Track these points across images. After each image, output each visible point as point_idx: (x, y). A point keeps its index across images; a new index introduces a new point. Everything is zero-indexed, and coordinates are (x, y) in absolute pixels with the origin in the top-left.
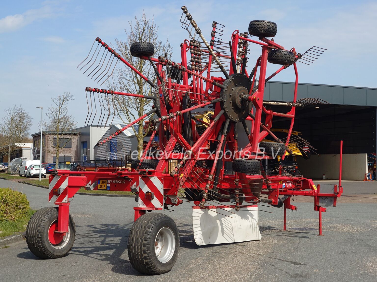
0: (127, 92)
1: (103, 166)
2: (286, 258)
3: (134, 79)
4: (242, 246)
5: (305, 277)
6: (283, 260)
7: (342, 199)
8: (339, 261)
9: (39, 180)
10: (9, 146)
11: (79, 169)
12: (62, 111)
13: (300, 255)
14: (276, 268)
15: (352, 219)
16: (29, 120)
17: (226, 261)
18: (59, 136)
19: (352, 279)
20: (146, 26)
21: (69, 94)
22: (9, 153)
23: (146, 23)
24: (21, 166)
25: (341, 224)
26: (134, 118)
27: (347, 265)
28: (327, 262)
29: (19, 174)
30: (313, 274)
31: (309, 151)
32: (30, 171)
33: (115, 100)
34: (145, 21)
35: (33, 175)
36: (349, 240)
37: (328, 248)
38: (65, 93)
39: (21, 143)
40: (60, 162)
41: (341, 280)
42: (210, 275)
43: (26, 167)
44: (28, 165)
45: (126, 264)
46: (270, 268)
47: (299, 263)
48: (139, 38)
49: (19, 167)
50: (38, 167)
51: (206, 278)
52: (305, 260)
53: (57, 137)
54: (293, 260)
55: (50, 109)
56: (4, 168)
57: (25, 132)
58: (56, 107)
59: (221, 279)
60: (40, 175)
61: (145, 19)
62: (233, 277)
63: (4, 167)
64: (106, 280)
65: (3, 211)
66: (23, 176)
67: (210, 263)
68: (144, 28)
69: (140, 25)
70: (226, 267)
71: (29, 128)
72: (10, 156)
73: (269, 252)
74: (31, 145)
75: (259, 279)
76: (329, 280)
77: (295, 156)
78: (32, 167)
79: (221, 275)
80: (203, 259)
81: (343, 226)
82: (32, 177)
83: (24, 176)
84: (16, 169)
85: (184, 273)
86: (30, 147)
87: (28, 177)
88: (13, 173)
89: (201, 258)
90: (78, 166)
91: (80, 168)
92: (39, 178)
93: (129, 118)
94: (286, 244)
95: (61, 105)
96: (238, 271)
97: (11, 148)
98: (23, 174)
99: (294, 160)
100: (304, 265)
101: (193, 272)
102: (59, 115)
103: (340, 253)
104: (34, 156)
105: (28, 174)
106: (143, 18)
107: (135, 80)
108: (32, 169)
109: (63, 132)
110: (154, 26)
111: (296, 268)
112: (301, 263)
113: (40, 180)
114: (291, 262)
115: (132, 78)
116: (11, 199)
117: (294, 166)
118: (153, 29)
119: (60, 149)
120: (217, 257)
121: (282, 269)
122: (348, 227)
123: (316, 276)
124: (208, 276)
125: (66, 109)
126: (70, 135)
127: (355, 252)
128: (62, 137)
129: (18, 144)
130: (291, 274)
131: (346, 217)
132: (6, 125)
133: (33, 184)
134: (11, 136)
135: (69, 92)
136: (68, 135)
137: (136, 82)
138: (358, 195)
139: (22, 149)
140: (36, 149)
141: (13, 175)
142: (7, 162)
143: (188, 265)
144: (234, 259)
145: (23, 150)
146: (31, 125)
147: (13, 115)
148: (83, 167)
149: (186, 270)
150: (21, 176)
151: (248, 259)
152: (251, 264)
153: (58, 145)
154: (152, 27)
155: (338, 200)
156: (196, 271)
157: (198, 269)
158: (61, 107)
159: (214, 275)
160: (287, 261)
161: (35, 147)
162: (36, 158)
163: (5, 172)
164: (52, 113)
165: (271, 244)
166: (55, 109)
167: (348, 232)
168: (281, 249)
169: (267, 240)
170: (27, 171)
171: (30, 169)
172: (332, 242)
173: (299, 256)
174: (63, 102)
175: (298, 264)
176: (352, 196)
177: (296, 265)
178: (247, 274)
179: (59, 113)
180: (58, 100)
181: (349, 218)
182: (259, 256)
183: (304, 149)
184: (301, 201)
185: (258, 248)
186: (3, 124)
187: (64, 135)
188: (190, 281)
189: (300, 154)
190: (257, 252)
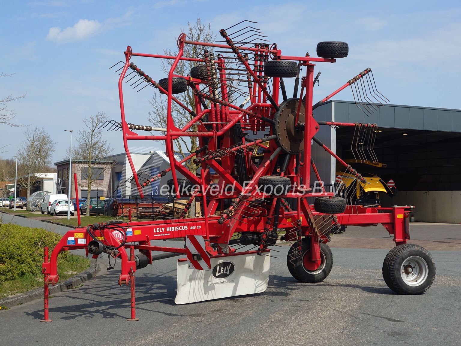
0: (177, 113)
1: (142, 203)
2: (379, 313)
3: (185, 97)
4: (326, 299)
5: (405, 335)
6: (376, 316)
7: (437, 245)
8: (442, 318)
9: (67, 219)
10: (29, 176)
11: (115, 206)
12: (95, 134)
13: (396, 310)
14: (370, 325)
15: (452, 269)
16: (50, 144)
17: (310, 316)
18: (92, 165)
19: (460, 338)
20: (200, 33)
21: (103, 114)
22: (29, 186)
23: (201, 30)
24: (44, 201)
25: (440, 275)
26: (186, 145)
27: (452, 322)
28: (429, 318)
29: (40, 211)
30: (414, 332)
31: (394, 186)
32: (55, 207)
33: (163, 124)
34: (200, 28)
35: (58, 212)
36: (451, 294)
37: (427, 303)
38: (99, 114)
39: (43, 173)
40: (92, 197)
41: (447, 338)
42: (295, 332)
43: (50, 203)
44: (52, 201)
45: (194, 318)
46: (363, 325)
47: (396, 319)
48: (192, 48)
49: (41, 202)
50: (64, 202)
51: (290, 335)
52: (402, 316)
53: (89, 166)
54: (389, 316)
55: (80, 132)
56: (22, 204)
57: (47, 160)
58: (88, 130)
59: (307, 336)
60: (69, 213)
61: (200, 25)
62: (321, 335)
63: (21, 202)
64: (175, 336)
65: (42, 255)
66: (45, 213)
67: (292, 318)
68: (199, 36)
69: (194, 33)
70: (311, 323)
71: (51, 155)
72: (30, 189)
73: (359, 307)
74: (54, 176)
75: (352, 337)
76: (433, 339)
77: (377, 193)
78: (57, 203)
79: (307, 332)
80: (283, 314)
81: (442, 277)
82: (58, 214)
83: (47, 213)
84: (37, 205)
85: (264, 330)
86: (53, 178)
87: (52, 214)
88: (34, 209)
89: (281, 312)
90: (114, 202)
91: (117, 205)
92: (67, 215)
93: (179, 145)
94: (377, 297)
95: (94, 128)
96: (326, 327)
97: (31, 179)
98: (46, 211)
99: (376, 197)
100: (402, 321)
101: (274, 328)
102: (92, 140)
103: (443, 309)
104: (58, 189)
105: (52, 211)
106: (197, 24)
107: (187, 99)
108: (57, 205)
109: (96, 161)
110: (210, 34)
111: (393, 325)
112: (398, 320)
113: (69, 219)
114: (386, 318)
115: (184, 96)
116: (50, 241)
117: (377, 205)
118: (210, 38)
119: (92, 181)
120: (299, 312)
121: (376, 326)
122: (448, 279)
123: (418, 335)
124: (293, 332)
125: (100, 132)
126: (105, 164)
127: (459, 308)
128: (95, 167)
129: (39, 175)
130: (388, 332)
131: (445, 267)
132: (25, 151)
133: (61, 223)
134: (30, 164)
135: (103, 113)
136: (102, 164)
137: (188, 101)
138: (456, 241)
139: (44, 180)
140: (60, 181)
141: (33, 212)
142: (26, 196)
143: (267, 320)
144: (319, 314)
145: (44, 182)
146: (54, 151)
147: (33, 139)
148: (121, 203)
149: (266, 325)
150: (43, 213)
151: (336, 314)
152: (340, 320)
153: (90, 176)
154: (209, 35)
155: (433, 247)
156: (277, 327)
157: (279, 325)
158: (94, 130)
159: (299, 332)
160: (381, 317)
161: (59, 179)
162: (60, 191)
163: (23, 209)
164: (83, 138)
165: (360, 298)
166: (87, 133)
167: (449, 285)
168: (373, 303)
169: (355, 293)
170: (51, 207)
171: (55, 206)
172: (431, 297)
173: (394, 312)
174: (96, 125)
175: (395, 321)
176: (449, 243)
177: (393, 321)
178: (338, 331)
179: (92, 137)
180: (90, 122)
181: (448, 269)
182: (348, 311)
183: (389, 184)
184: (387, 247)
185: (345, 302)
186: (22, 150)
187: (97, 164)
188: (272, 338)
189: (384, 190)
190: (345, 306)
